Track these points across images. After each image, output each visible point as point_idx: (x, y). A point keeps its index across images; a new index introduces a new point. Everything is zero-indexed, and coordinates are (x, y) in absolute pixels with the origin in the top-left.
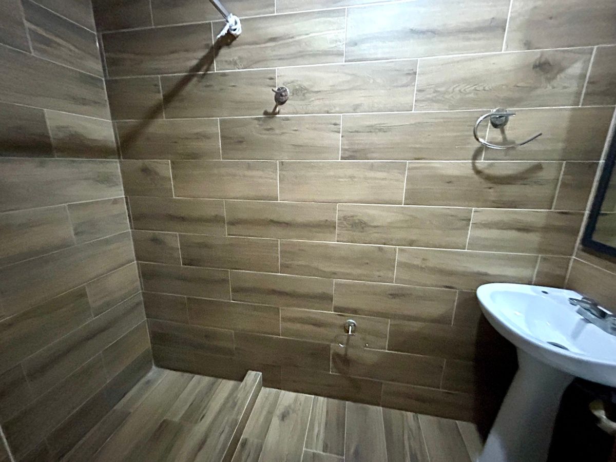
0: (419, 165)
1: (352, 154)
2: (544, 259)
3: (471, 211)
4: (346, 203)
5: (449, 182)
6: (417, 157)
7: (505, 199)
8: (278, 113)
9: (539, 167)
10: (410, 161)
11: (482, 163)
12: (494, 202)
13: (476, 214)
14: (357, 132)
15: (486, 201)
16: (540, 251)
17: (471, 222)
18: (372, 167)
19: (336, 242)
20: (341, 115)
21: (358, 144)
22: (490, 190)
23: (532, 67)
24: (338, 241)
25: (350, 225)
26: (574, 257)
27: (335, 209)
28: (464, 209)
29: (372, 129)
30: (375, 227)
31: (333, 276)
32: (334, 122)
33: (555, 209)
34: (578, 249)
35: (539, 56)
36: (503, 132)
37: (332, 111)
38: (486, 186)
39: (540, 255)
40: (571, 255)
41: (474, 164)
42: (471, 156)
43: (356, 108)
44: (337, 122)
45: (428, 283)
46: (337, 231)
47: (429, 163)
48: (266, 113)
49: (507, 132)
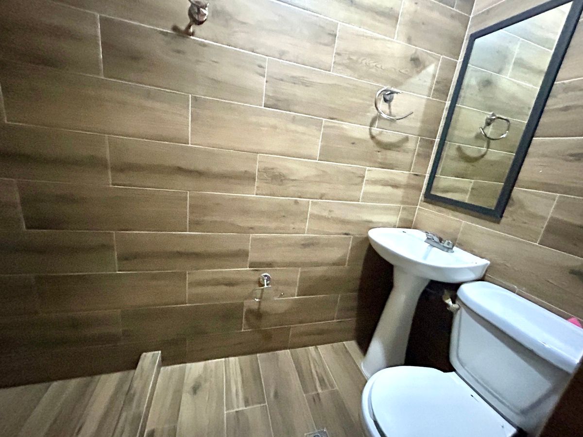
0: (333, 124)
1: (275, 103)
2: (404, 209)
3: (365, 169)
4: (266, 154)
5: (353, 143)
6: (331, 117)
7: (387, 162)
8: (193, 34)
9: (406, 139)
10: (326, 119)
11: (375, 130)
12: (380, 163)
13: (369, 172)
14: (282, 80)
15: (375, 162)
16: (403, 202)
17: (365, 179)
18: (294, 120)
19: (255, 196)
20: (267, 57)
21: (283, 93)
22: (379, 153)
23: (409, 59)
24: (256, 194)
25: (270, 177)
26: (418, 207)
27: (255, 160)
28: (361, 168)
29: (296, 81)
30: (293, 180)
31: (251, 230)
32: (259, 62)
33: (412, 172)
34: (421, 200)
35: (414, 52)
36: (390, 106)
37: (257, 51)
38: (376, 150)
39: (402, 206)
40: (417, 205)
41: (370, 130)
42: (369, 123)
43: (282, 55)
44: (263, 64)
45: (332, 231)
46: (256, 184)
47: (340, 124)
48: (175, 29)
49: (392, 107)
